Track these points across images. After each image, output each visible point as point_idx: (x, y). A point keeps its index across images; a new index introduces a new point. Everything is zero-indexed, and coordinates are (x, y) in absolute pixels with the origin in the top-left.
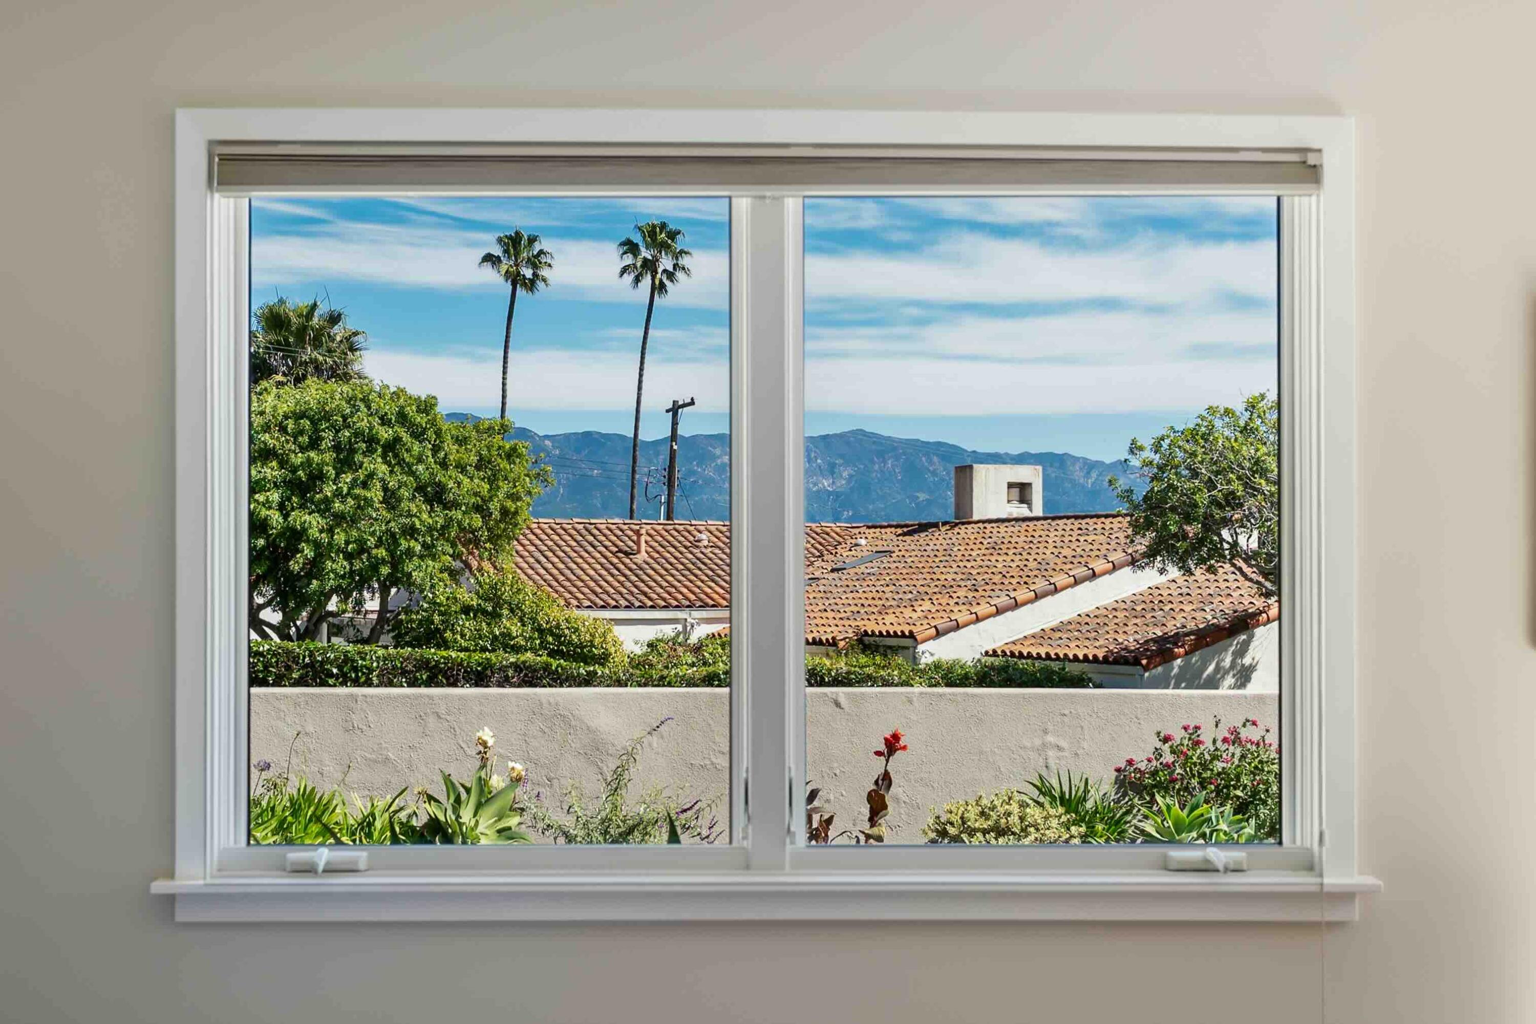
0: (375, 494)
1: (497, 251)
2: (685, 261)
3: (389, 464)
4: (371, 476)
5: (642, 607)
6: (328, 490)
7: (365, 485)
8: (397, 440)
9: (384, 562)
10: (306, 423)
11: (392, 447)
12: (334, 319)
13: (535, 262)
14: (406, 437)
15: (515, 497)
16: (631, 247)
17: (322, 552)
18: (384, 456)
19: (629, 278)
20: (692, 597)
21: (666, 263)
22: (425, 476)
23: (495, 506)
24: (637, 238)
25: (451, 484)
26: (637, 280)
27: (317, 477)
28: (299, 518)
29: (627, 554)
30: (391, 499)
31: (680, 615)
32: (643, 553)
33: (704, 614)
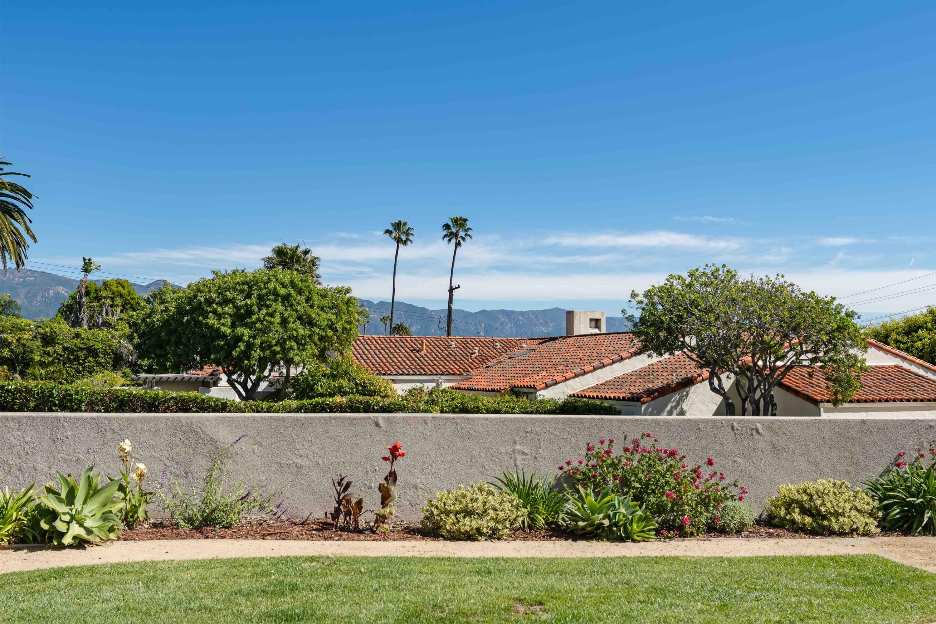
0: (277, 320)
1: (391, 229)
2: (469, 232)
3: (285, 306)
4: (275, 311)
5: (420, 374)
6: (254, 318)
7: (272, 315)
8: (289, 295)
9: (278, 353)
10: (246, 287)
11: (286, 299)
12: (306, 252)
13: (407, 233)
14: (294, 293)
15: (350, 323)
16: (447, 227)
17: (250, 346)
18: (283, 303)
19: (446, 239)
20: (444, 370)
21: (462, 233)
22: (301, 312)
23: (339, 326)
24: (450, 223)
25: (314, 316)
26: (450, 240)
27: (250, 313)
28: (240, 330)
29: (417, 352)
30: (284, 322)
31: (435, 378)
32: (425, 350)
33: (447, 378)
